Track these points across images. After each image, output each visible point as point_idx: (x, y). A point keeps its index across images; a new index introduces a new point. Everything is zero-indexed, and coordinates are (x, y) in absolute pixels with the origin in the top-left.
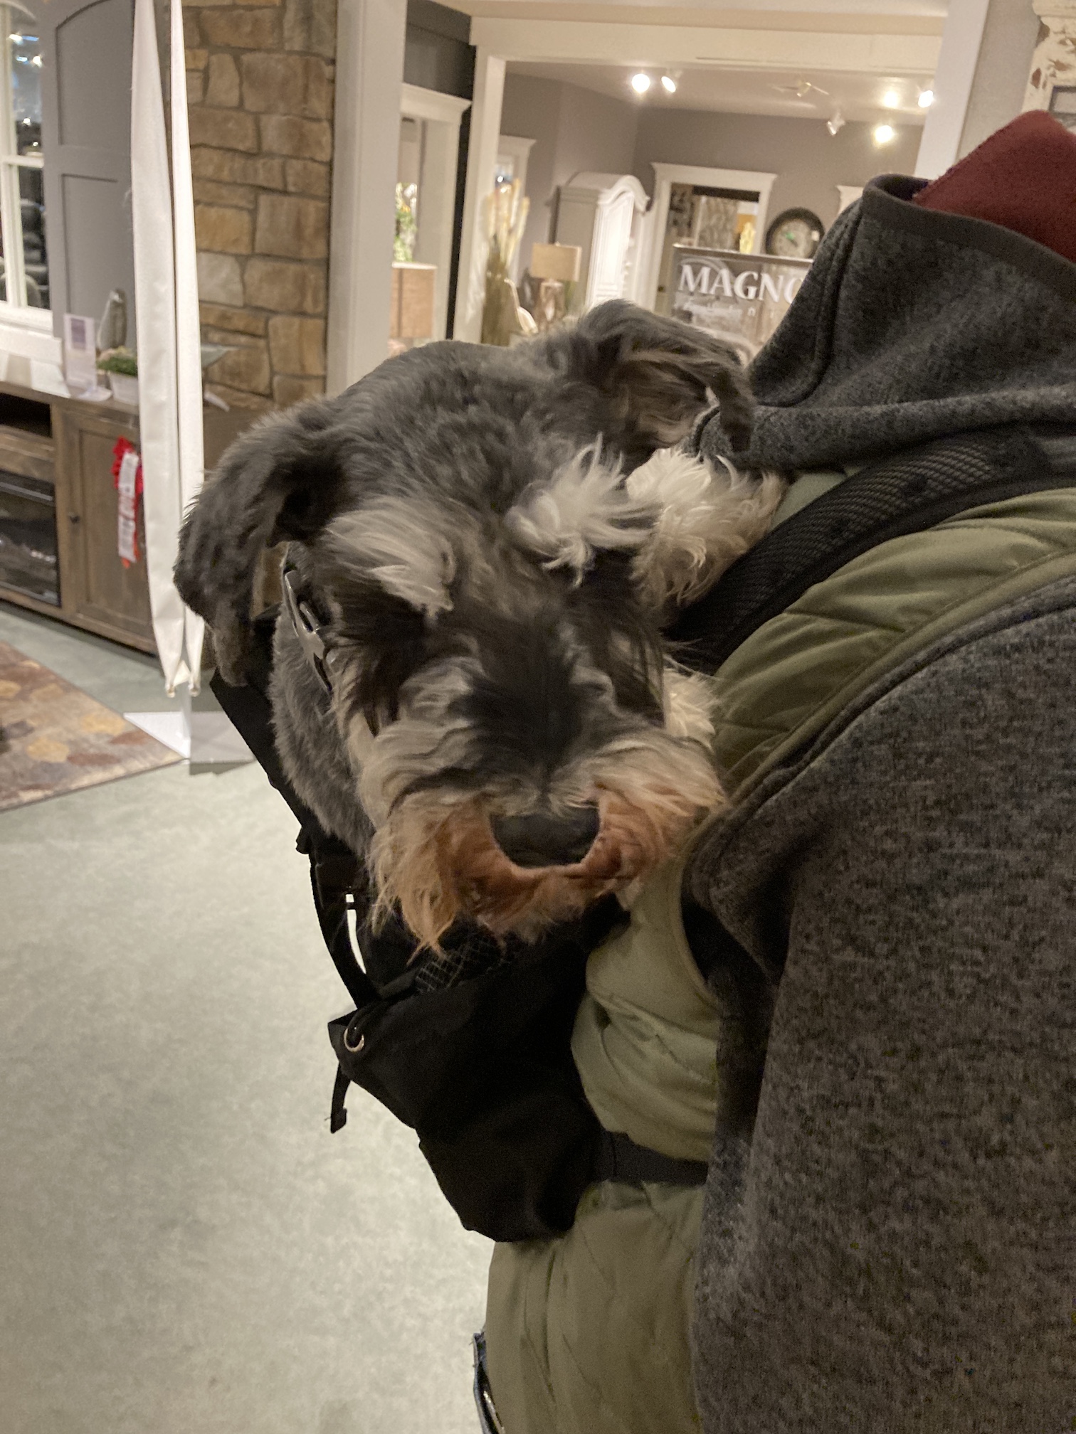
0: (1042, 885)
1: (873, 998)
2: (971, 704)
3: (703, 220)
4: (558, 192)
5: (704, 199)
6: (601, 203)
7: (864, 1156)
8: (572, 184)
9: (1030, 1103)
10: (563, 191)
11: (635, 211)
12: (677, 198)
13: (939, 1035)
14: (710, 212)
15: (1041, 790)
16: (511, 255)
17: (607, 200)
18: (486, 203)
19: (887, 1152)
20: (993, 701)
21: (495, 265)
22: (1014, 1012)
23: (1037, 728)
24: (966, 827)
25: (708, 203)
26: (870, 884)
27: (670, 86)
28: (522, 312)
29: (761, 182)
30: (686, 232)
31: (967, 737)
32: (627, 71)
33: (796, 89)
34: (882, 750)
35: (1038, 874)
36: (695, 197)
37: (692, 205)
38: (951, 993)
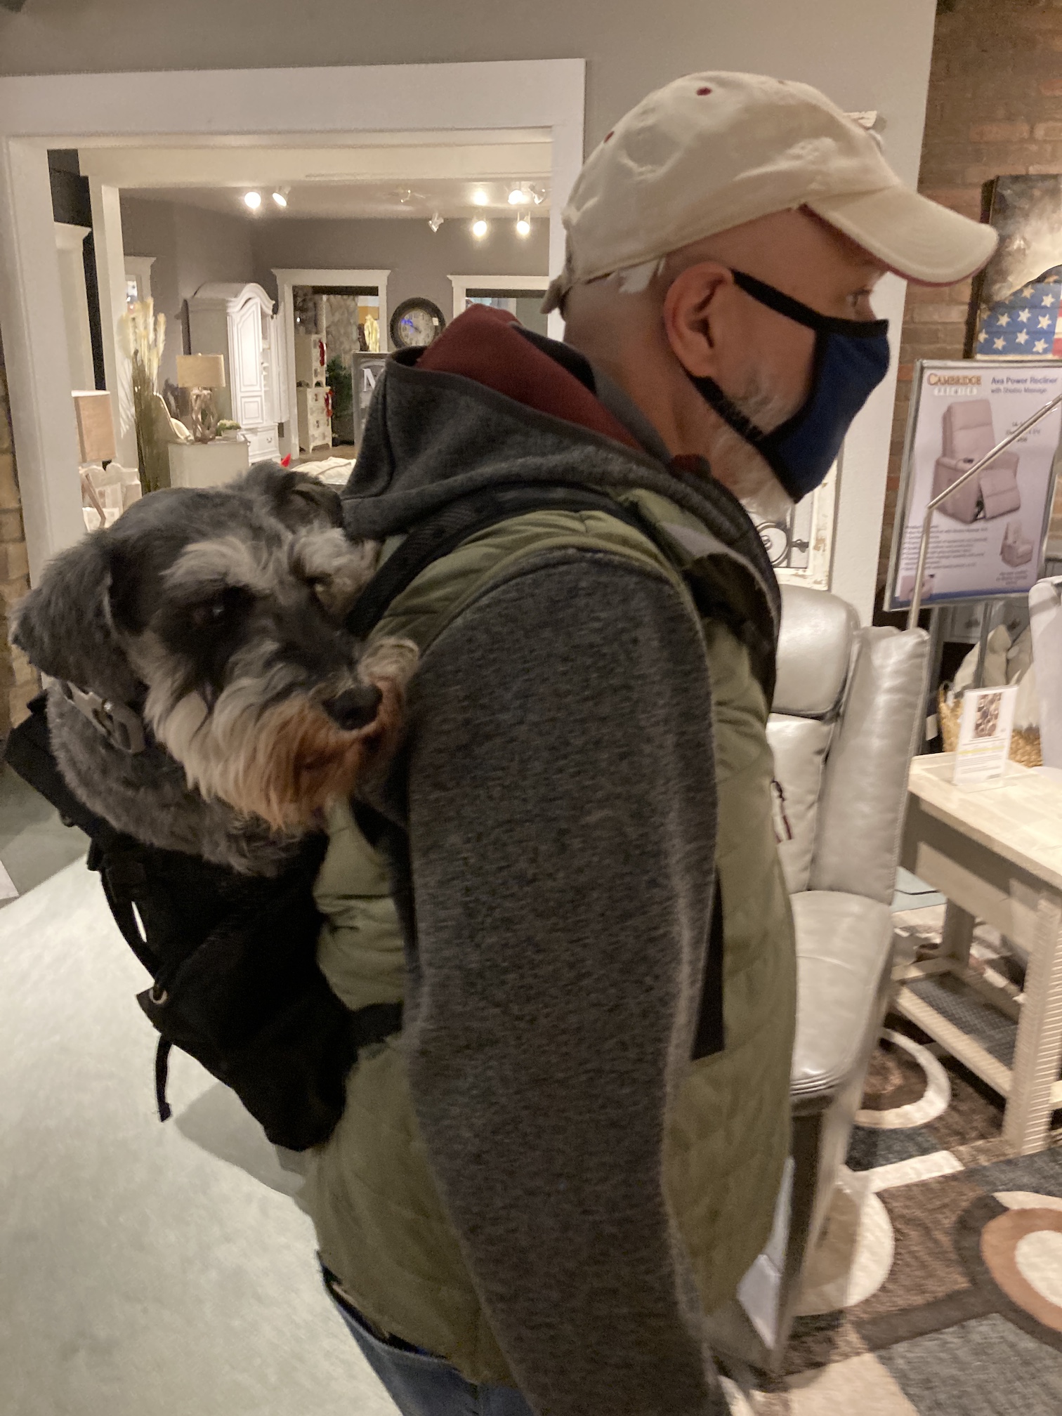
0: (524, 728)
1: (452, 814)
2: (470, 641)
3: (327, 318)
4: (186, 302)
5: (325, 297)
6: (229, 310)
7: (465, 905)
8: (198, 295)
9: (543, 848)
10: (189, 304)
11: (263, 315)
12: (299, 300)
13: (490, 822)
14: (332, 309)
15: (514, 678)
16: (153, 370)
17: (234, 307)
18: (122, 323)
19: (477, 900)
20: (482, 637)
21: (140, 379)
22: (524, 800)
23: (506, 646)
24: (483, 707)
25: (328, 300)
26: (440, 751)
27: (280, 201)
28: (174, 421)
29: (378, 278)
30: (314, 330)
31: (472, 658)
32: (239, 191)
33: (397, 195)
34: (429, 676)
35: (521, 722)
36: (317, 297)
37: (315, 304)
38: (491, 798)
